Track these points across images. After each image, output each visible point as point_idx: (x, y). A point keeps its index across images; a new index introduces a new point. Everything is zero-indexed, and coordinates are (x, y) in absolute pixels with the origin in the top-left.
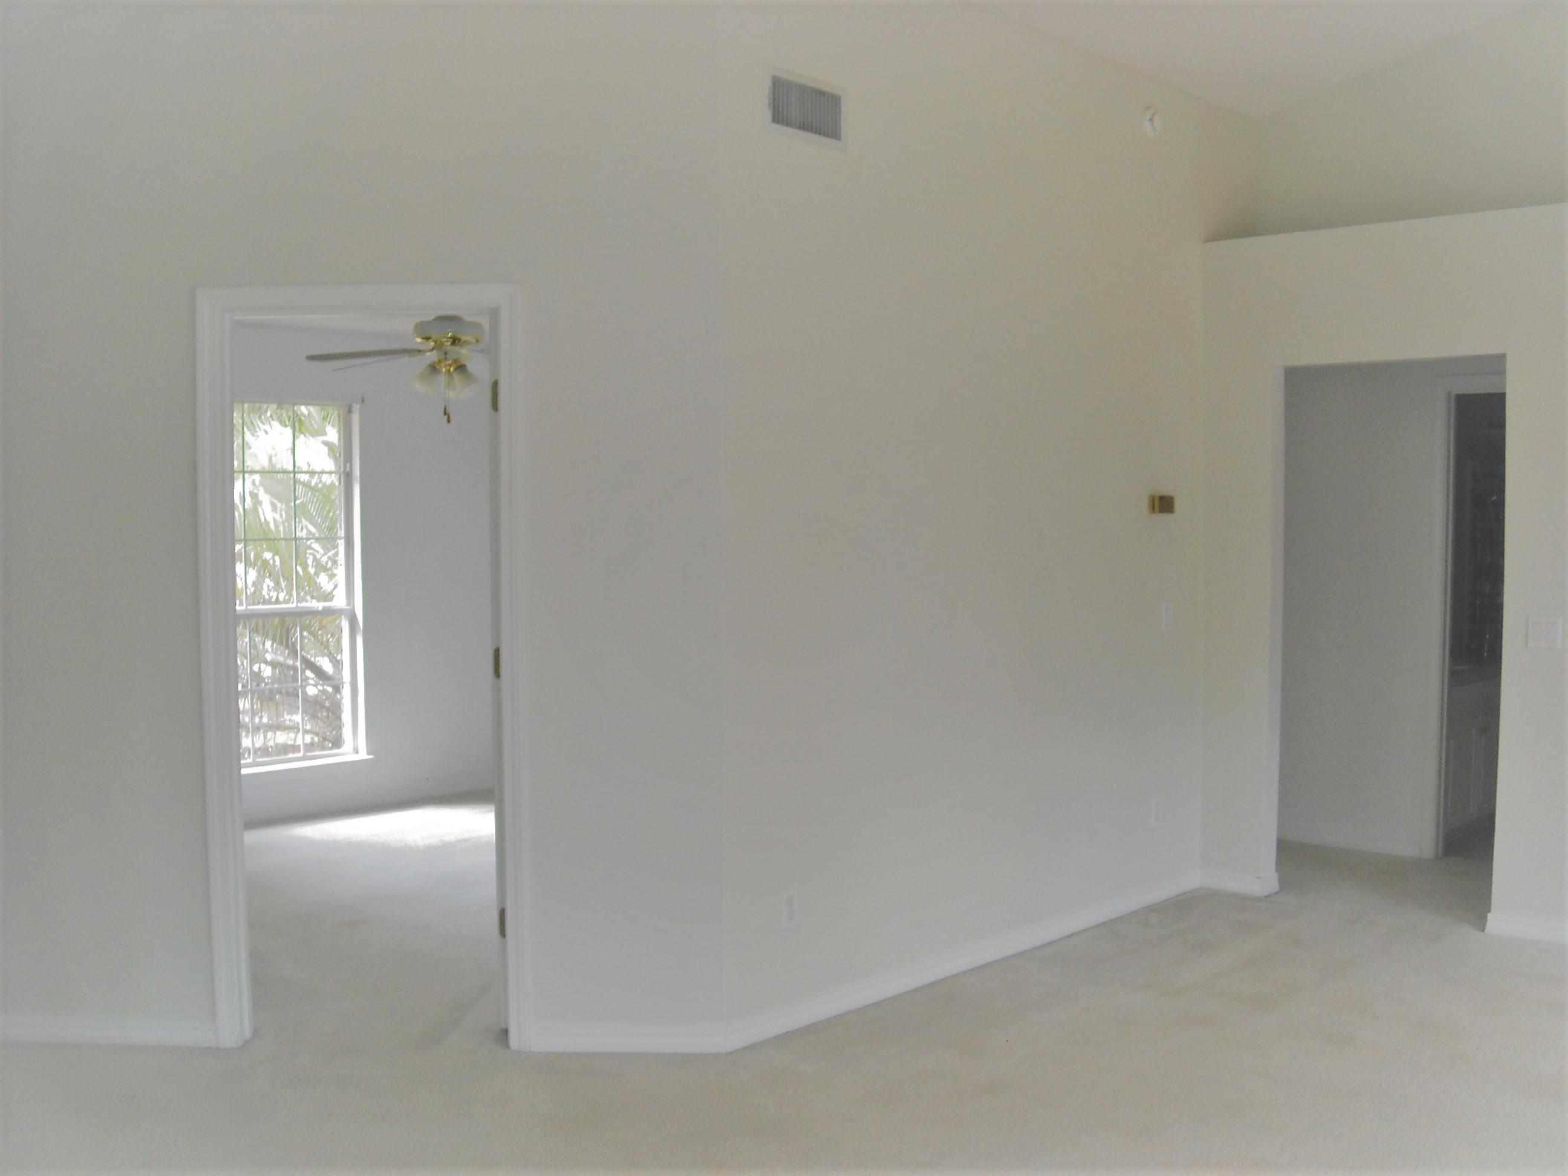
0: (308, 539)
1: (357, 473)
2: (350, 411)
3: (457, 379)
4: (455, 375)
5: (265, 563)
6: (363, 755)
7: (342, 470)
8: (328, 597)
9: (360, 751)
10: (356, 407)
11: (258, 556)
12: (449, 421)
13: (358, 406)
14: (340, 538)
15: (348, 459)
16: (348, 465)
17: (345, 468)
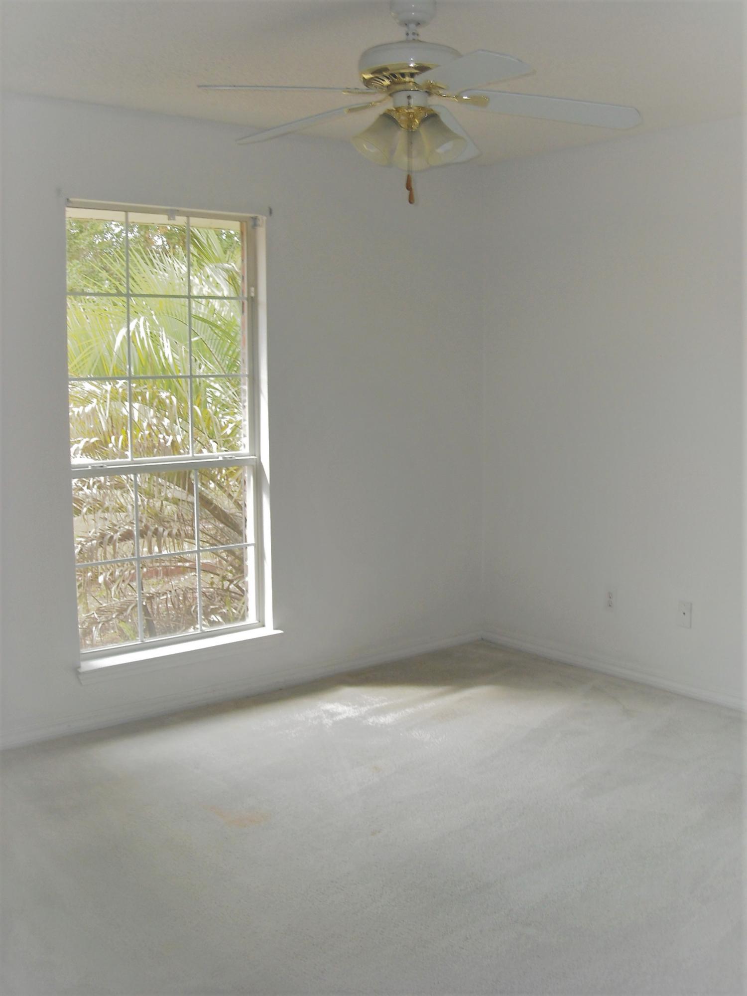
0: (207, 377)
1: (263, 298)
2: (255, 225)
3: (425, 135)
4: (423, 132)
5: (161, 402)
6: (269, 630)
7: (246, 295)
8: (228, 443)
9: (266, 624)
10: (263, 219)
11: (154, 396)
12: (411, 200)
13: (265, 218)
14: (243, 376)
15: (253, 282)
16: (253, 289)
17: (249, 292)
